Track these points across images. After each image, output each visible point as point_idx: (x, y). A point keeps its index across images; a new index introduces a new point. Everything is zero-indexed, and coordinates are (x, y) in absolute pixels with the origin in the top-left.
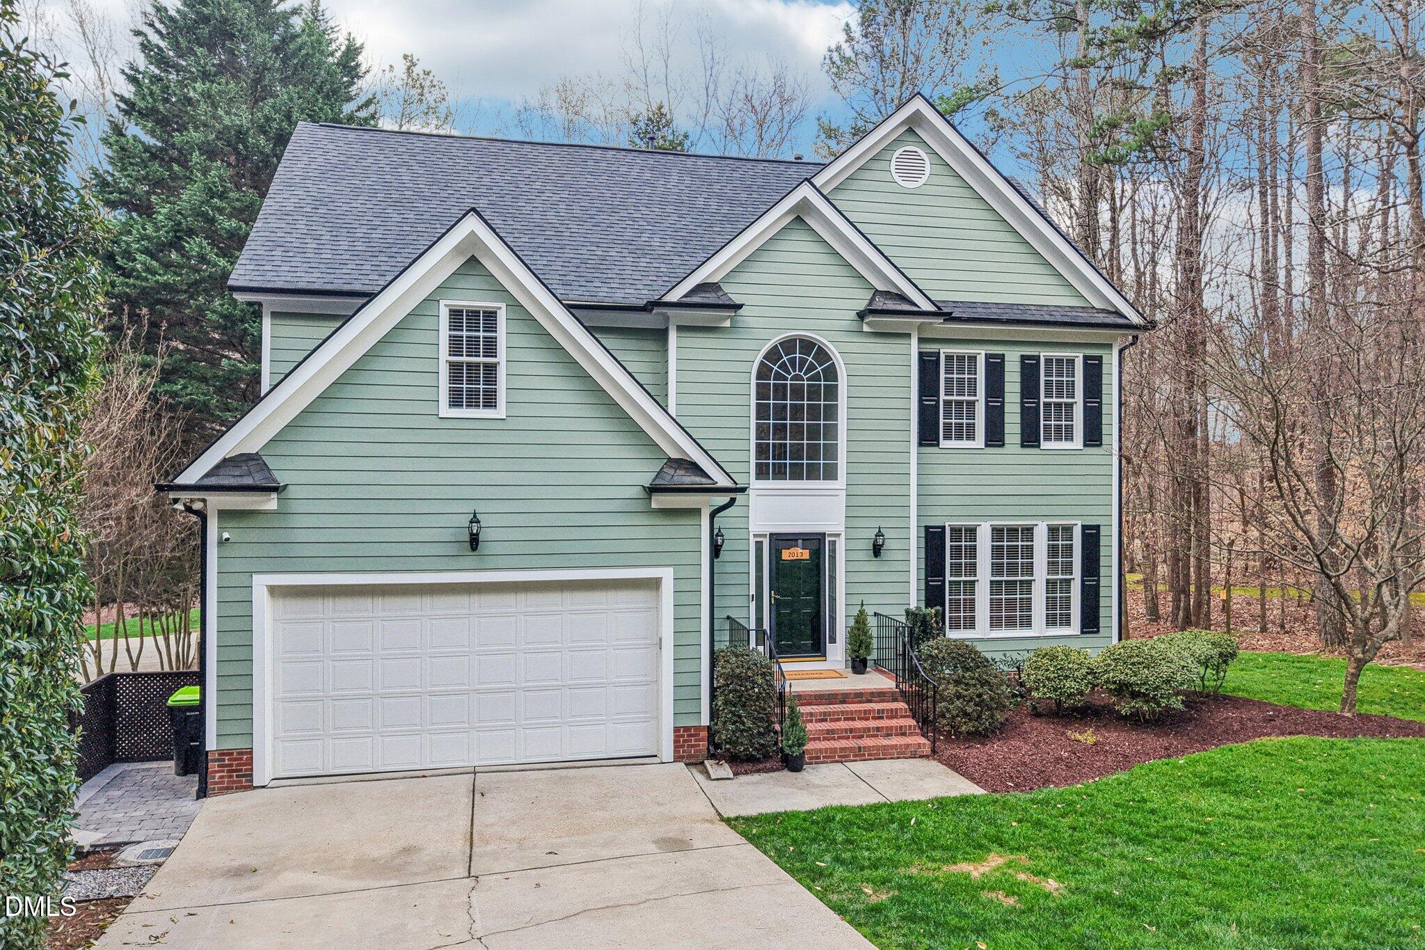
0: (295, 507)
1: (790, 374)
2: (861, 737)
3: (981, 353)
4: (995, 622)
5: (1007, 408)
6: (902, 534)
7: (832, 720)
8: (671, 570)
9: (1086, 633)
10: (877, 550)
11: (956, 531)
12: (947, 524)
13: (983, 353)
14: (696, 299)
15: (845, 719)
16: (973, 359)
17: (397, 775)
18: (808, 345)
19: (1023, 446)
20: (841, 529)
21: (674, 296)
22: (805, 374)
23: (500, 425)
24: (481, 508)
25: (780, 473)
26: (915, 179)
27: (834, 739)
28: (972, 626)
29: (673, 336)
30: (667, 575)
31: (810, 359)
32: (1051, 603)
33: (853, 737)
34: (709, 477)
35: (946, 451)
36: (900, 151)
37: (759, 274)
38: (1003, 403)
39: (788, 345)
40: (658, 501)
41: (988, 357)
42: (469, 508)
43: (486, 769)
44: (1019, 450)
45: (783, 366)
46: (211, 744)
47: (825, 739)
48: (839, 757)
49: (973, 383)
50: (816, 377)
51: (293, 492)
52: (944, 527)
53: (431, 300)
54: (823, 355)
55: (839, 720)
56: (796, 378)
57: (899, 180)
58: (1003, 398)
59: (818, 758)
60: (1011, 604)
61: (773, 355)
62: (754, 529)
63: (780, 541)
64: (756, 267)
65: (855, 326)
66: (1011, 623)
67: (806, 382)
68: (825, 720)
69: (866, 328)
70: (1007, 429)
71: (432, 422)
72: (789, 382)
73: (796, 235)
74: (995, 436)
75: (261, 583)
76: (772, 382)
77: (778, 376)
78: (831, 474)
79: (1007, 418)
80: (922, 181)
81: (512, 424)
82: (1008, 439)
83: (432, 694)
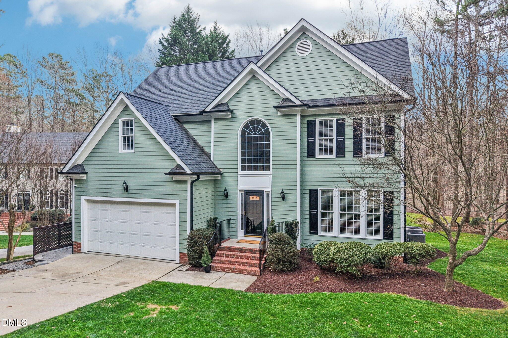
0: (90, 178)
1: (252, 133)
2: (240, 265)
3: (334, 119)
4: (342, 230)
5: (346, 141)
6: (293, 192)
7: (236, 258)
8: (178, 201)
9: (386, 239)
10: (283, 198)
11: (323, 192)
12: (319, 189)
13: (335, 119)
14: (216, 109)
15: (241, 258)
16: (331, 121)
17: (107, 254)
18: (259, 122)
19: (354, 157)
20: (270, 189)
21: (208, 109)
22: (258, 133)
23: (133, 155)
24: (126, 179)
25: (249, 169)
26: (305, 52)
27: (230, 264)
28: (332, 231)
29: (213, 122)
30: (177, 202)
31: (260, 127)
32: (369, 224)
33: (237, 265)
34: (184, 170)
35: (318, 160)
36: (300, 42)
37: (242, 97)
38: (344, 139)
39: (252, 122)
40: (175, 178)
41: (337, 120)
42: (123, 179)
43: (132, 257)
44: (352, 158)
45: (250, 130)
46: (74, 240)
47: (227, 264)
48: (226, 270)
49: (331, 131)
50: (262, 133)
51: (89, 174)
52: (317, 190)
53: (117, 119)
54: (264, 125)
55: (238, 258)
56: (255, 134)
57: (299, 54)
58: (344, 137)
59: (218, 270)
60: (350, 224)
61: (246, 126)
62: (239, 188)
63: (248, 193)
64: (240, 95)
65: (275, 113)
66: (350, 231)
67: (258, 135)
68: (233, 258)
69: (279, 114)
70: (346, 150)
71: (117, 154)
72: (252, 136)
73: (254, 82)
74: (341, 153)
75: (83, 198)
76: (246, 136)
77: (249, 134)
78: (267, 169)
79: (346, 145)
80: (308, 53)
81: (137, 154)
82: (346, 154)
83: (122, 233)
